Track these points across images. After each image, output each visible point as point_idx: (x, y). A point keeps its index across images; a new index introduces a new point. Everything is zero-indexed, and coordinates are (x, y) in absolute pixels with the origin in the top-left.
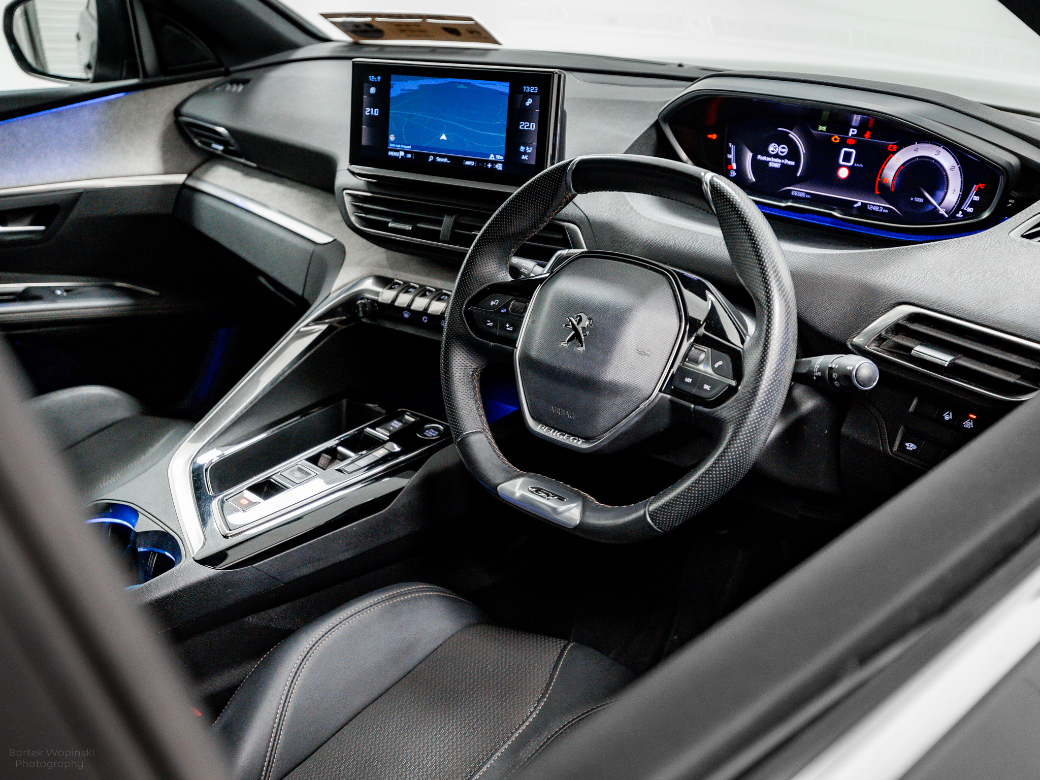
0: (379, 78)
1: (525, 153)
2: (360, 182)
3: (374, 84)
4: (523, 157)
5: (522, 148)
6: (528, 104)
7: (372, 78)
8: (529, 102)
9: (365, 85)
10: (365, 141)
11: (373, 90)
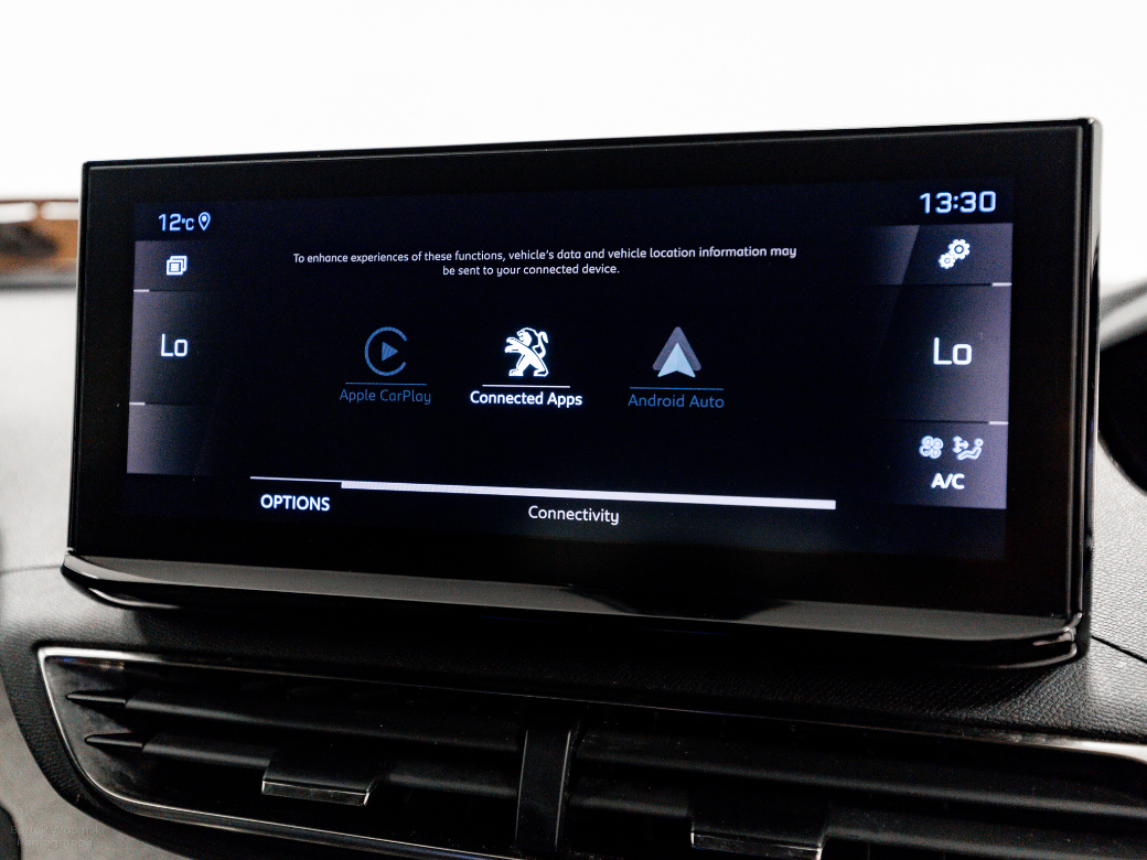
0: (205, 217)
1: (947, 463)
2: (109, 617)
3: (179, 242)
4: (938, 481)
5: (931, 447)
6: (947, 261)
7: (175, 222)
8: (956, 252)
9: (142, 248)
10: (139, 459)
11: (177, 265)
